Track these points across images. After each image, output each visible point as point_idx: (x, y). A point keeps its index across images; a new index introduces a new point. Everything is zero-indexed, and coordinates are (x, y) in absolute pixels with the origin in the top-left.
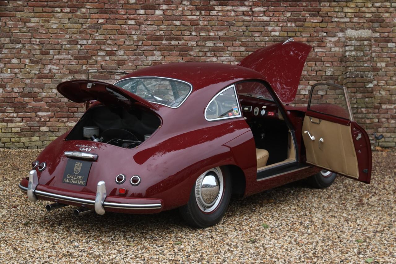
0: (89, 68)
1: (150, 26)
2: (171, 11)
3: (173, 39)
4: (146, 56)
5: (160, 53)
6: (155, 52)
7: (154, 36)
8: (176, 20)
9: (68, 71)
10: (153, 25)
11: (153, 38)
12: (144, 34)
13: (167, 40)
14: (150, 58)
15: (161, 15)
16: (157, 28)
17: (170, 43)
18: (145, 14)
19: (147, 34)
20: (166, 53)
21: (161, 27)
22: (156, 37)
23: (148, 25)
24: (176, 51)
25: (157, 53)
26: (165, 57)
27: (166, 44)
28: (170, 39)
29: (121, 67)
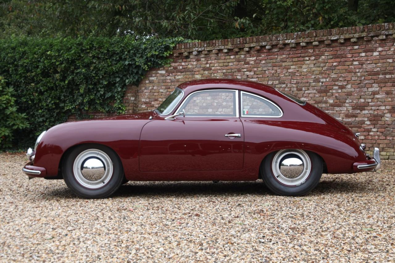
0: (328, 99)
1: (369, 65)
2: (385, 52)
3: (388, 73)
4: (368, 88)
5: (377, 85)
6: (373, 85)
7: (372, 72)
8: (389, 59)
9: (314, 102)
10: (372, 64)
11: (372, 73)
12: (365, 71)
13: (383, 74)
14: (370, 90)
15: (378, 56)
16: (375, 65)
17: (385, 77)
18: (366, 56)
19: (368, 71)
20: (382, 85)
21: (378, 64)
22: (374, 73)
23: (368, 64)
24: (390, 83)
25: (375, 85)
26: (381, 89)
27: (382, 77)
28: (385, 74)
29: (349, 97)
